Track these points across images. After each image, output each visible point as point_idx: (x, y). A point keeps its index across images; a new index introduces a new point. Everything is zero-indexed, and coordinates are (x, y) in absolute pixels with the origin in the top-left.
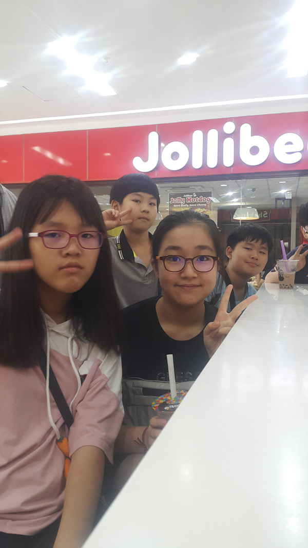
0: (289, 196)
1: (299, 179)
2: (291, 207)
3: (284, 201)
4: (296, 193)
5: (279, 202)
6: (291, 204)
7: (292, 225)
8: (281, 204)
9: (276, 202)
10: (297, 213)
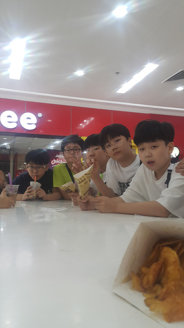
0: (8, 147)
1: (15, 138)
2: (10, 154)
3: (5, 150)
4: (13, 146)
5: (2, 150)
6: (10, 152)
7: (11, 164)
8: (4, 151)
9: (1, 150)
10: (13, 158)
